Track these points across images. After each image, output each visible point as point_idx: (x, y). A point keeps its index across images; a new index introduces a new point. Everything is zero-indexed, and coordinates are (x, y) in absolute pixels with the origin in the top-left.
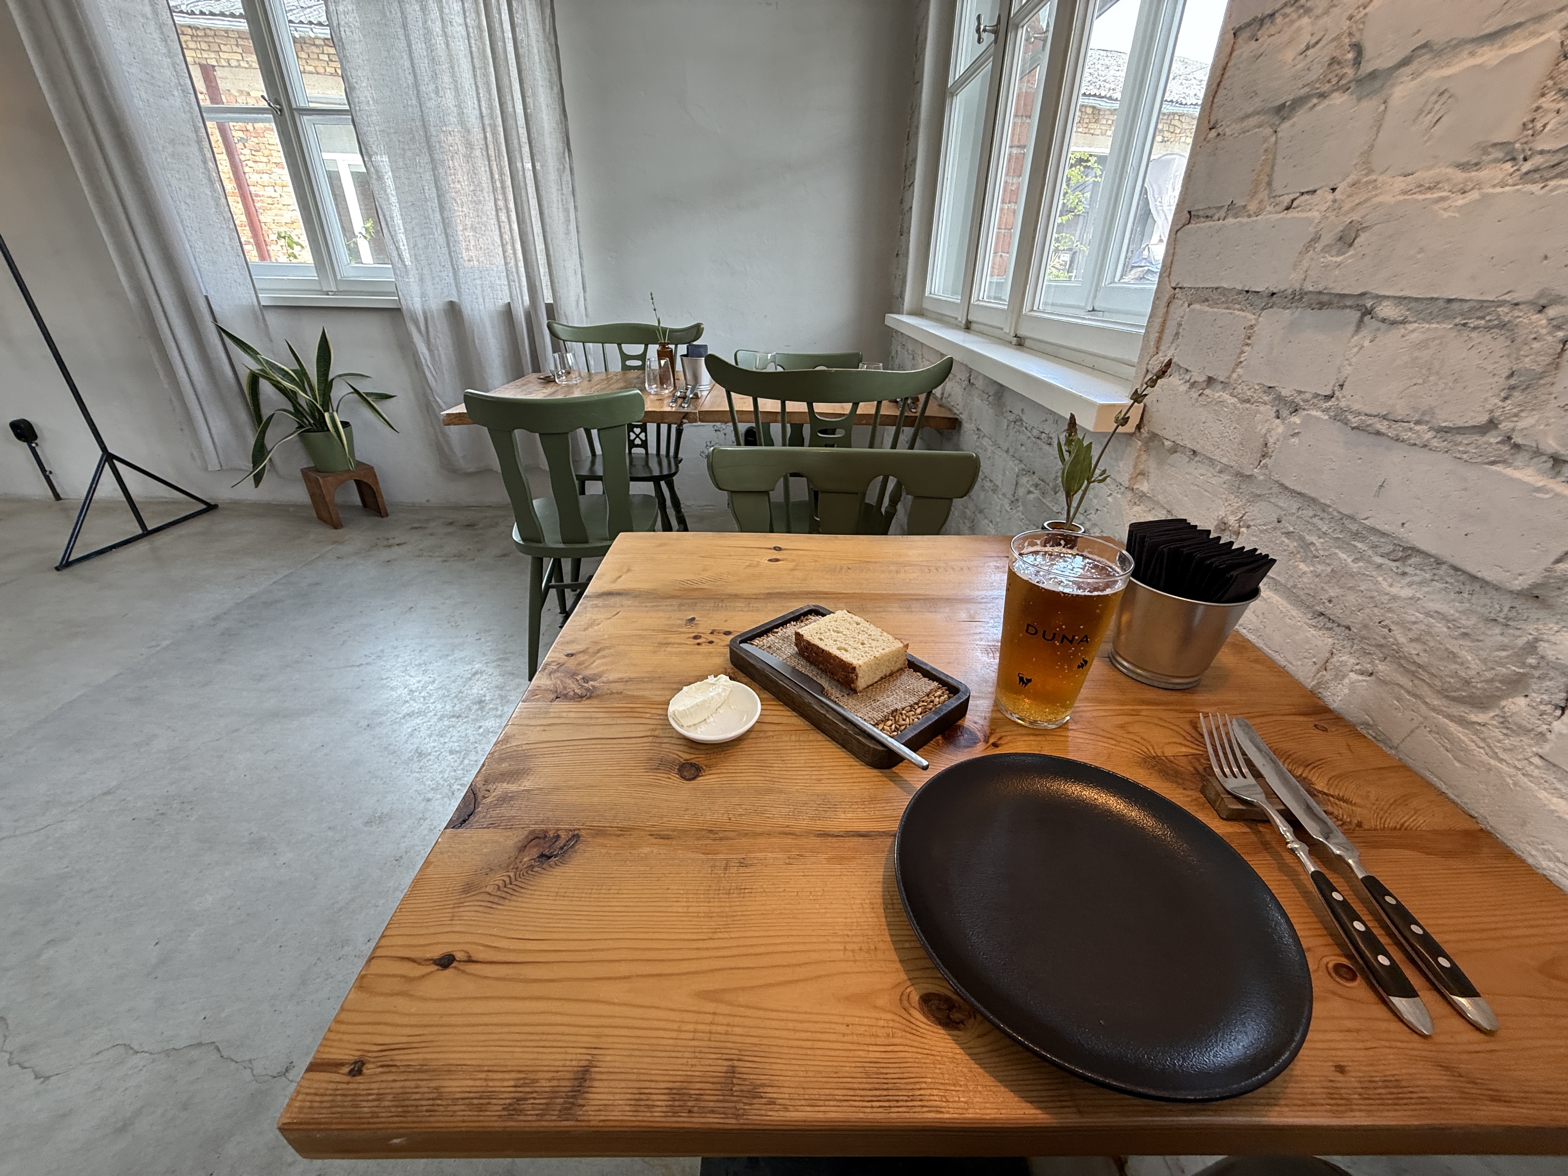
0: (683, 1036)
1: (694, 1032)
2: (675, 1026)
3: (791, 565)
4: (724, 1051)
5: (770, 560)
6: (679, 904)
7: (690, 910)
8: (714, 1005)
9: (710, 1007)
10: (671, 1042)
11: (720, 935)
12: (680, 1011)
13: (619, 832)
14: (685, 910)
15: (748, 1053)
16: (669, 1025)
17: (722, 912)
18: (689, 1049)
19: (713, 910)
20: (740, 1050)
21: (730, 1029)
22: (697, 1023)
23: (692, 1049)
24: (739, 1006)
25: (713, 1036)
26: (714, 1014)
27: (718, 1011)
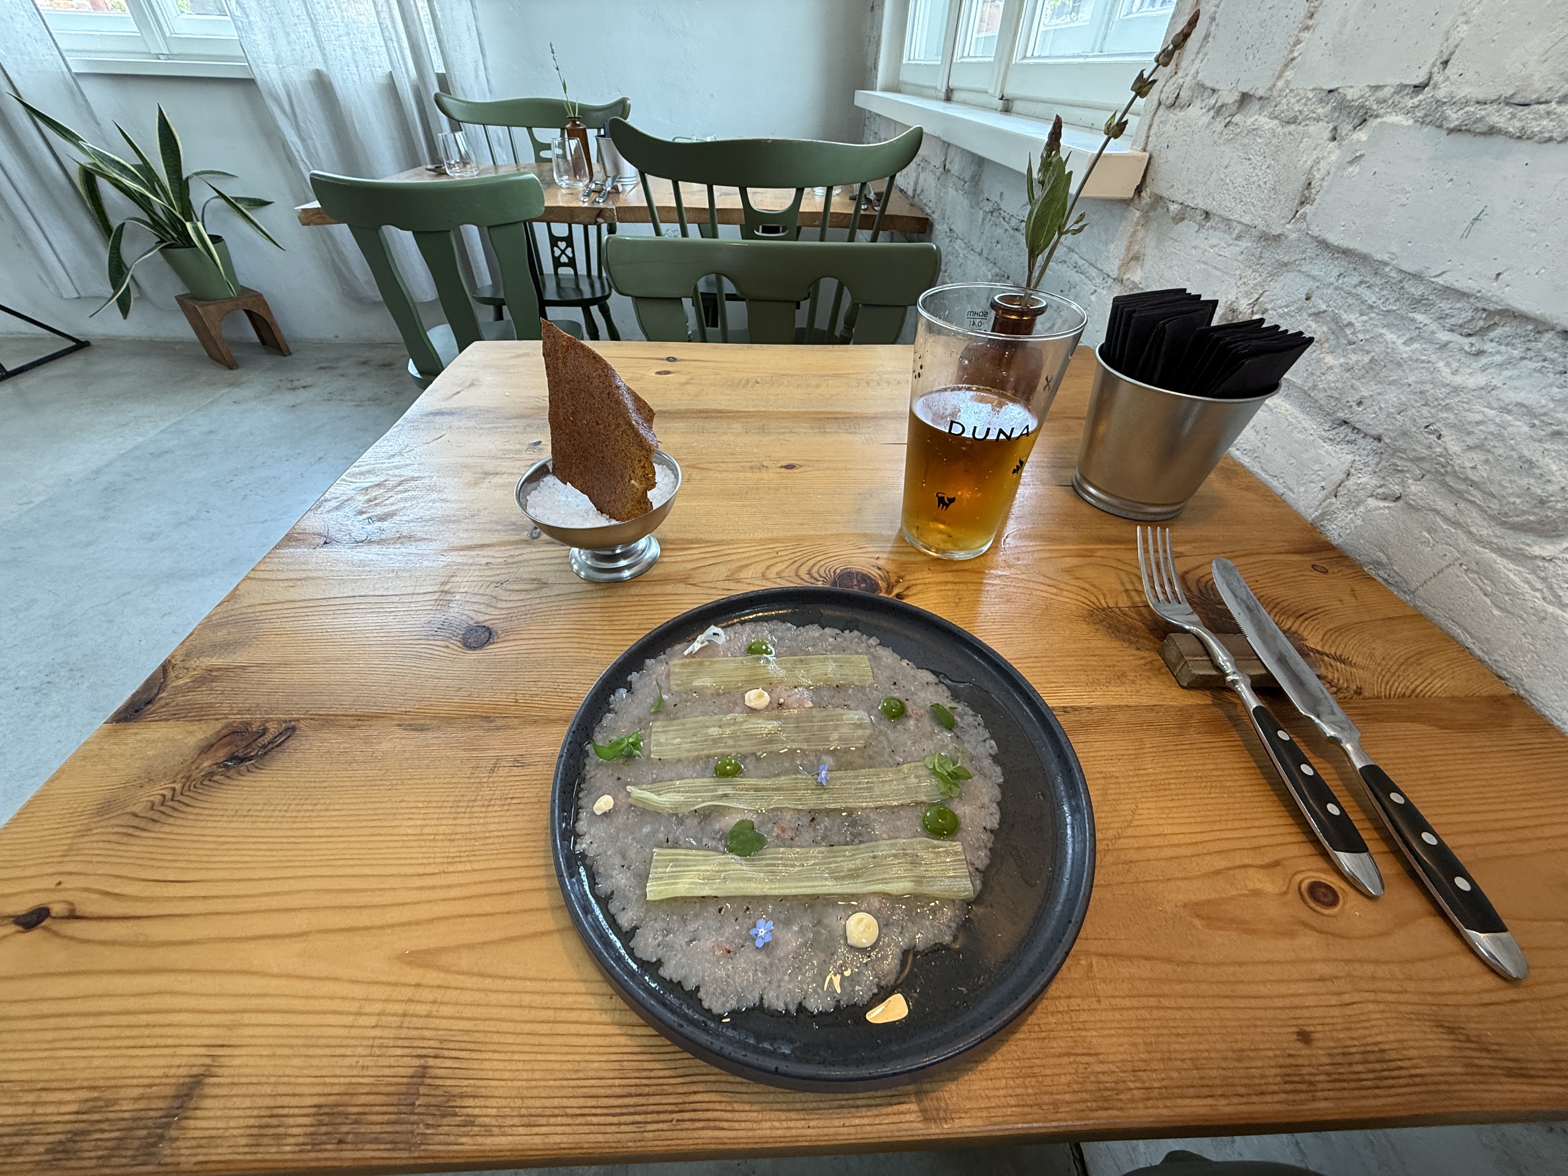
0: (362, 1021)
1: (380, 1014)
2: (354, 1007)
3: (684, 378)
4: (417, 1043)
5: (659, 373)
6: (411, 823)
7: (426, 831)
8: (420, 971)
9: (414, 975)
10: (343, 1032)
11: (460, 867)
12: (368, 983)
13: (355, 723)
14: (418, 830)
15: (451, 1045)
16: (345, 1006)
17: (471, 833)
18: (365, 1042)
19: (459, 829)
20: (441, 1041)
21: (435, 1008)
22: (387, 1001)
23: (370, 1042)
24: (458, 973)
25: (407, 1022)
26: (418, 985)
27: (424, 981)
